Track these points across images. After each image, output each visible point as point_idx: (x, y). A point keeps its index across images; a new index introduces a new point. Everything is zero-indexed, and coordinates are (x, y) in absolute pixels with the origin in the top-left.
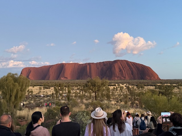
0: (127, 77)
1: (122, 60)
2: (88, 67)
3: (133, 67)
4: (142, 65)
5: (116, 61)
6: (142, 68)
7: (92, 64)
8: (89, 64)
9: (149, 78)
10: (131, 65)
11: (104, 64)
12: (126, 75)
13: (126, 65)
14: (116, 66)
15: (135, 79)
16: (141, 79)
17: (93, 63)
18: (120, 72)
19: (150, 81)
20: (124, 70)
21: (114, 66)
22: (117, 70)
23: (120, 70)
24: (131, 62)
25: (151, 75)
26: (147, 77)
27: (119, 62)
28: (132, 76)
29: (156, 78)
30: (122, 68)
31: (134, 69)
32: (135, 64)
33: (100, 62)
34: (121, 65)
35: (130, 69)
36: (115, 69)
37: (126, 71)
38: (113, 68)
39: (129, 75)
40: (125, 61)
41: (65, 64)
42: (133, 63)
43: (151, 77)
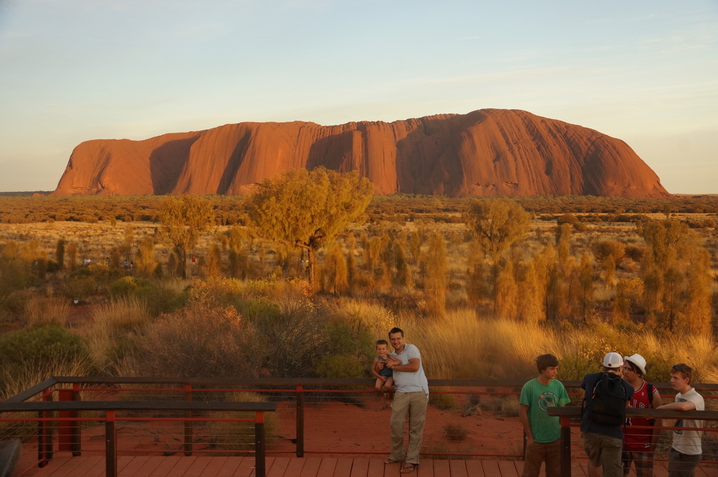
1: (505, 112)
2: (357, 138)
3: (550, 140)
4: (593, 132)
5: (478, 117)
6: (589, 145)
7: (375, 128)
8: (363, 127)
10: (544, 133)
11: (427, 126)
12: (523, 174)
13: (523, 129)
14: (480, 137)
17: (378, 124)
18: (497, 163)
20: (512, 153)
21: (470, 136)
23: (498, 156)
24: (543, 120)
25: (629, 177)
27: (491, 120)
28: (546, 178)
29: (650, 186)
30: (504, 147)
31: (556, 152)
33: (409, 121)
34: (502, 130)
35: (539, 148)
36: (474, 147)
37: (521, 158)
38: (466, 146)
39: (534, 174)
40: (519, 115)
41: (259, 125)
42: (555, 125)
43: (629, 185)
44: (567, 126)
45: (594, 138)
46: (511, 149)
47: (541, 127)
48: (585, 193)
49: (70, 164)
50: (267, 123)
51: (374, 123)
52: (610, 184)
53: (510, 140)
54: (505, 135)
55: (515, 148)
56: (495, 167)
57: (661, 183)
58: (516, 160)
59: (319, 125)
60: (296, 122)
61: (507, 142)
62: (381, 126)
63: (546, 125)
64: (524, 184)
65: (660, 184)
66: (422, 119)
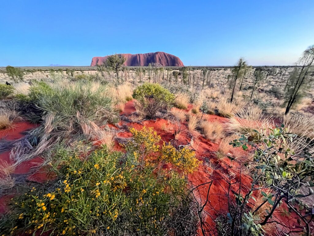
0: (164, 64)
2: (138, 57)
3: (168, 57)
4: (174, 56)
5: (157, 53)
6: (173, 58)
8: (139, 55)
9: (177, 65)
10: (167, 56)
11: (149, 55)
12: (164, 63)
13: (164, 55)
14: (157, 56)
15: (168, 66)
16: (172, 66)
19: (178, 67)
22: (158, 59)
23: (160, 60)
24: (167, 54)
25: (179, 63)
26: (176, 64)
27: (159, 54)
28: (167, 63)
29: (182, 64)
30: (161, 58)
31: (168, 59)
32: (169, 56)
35: (166, 58)
38: (155, 58)
40: (163, 53)
42: (169, 55)
49: (92, 61)
54: (161, 56)
58: (162, 60)
62: (142, 55)
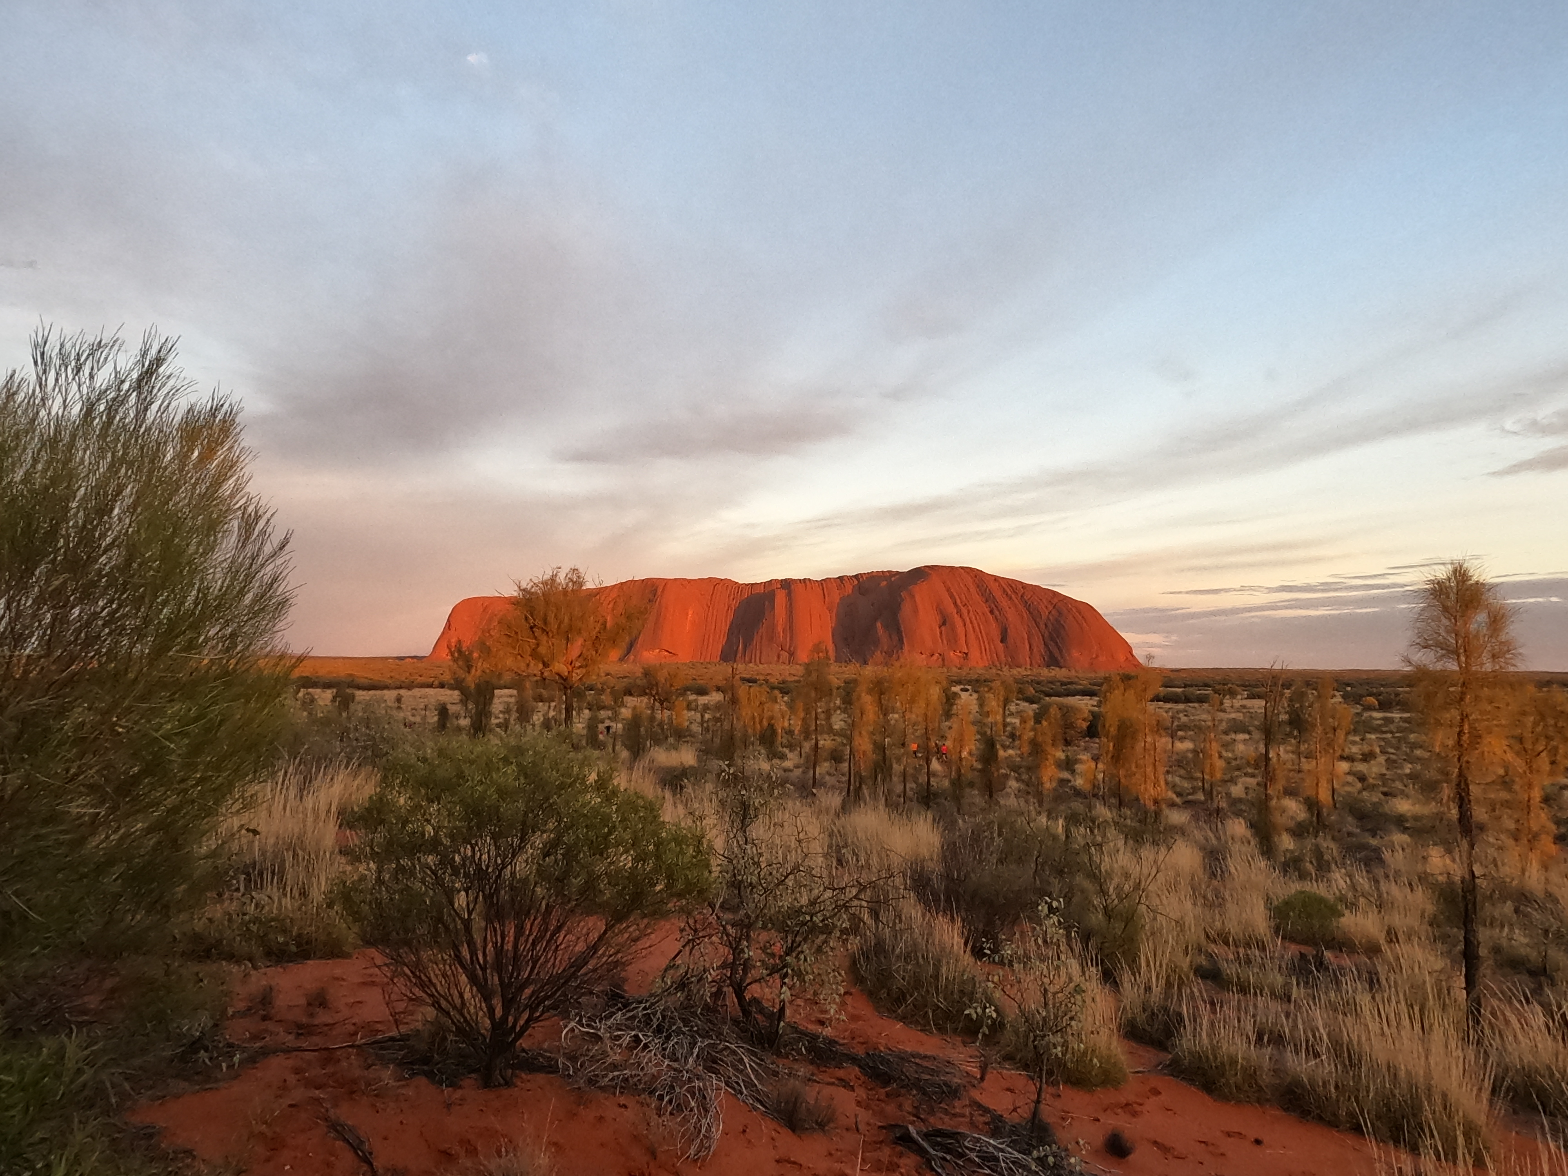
0: (976, 652)
1: (952, 568)
2: (781, 598)
3: (1004, 603)
4: (1055, 594)
5: (920, 574)
6: (1051, 608)
7: (801, 586)
8: (787, 584)
10: (998, 594)
11: (861, 585)
12: (972, 636)
13: (973, 589)
17: (804, 581)
18: (943, 628)
20: (961, 617)
21: (913, 597)
22: (927, 618)
23: (944, 620)
24: (996, 579)
27: (936, 578)
28: (1001, 646)
29: (1121, 658)
30: (951, 610)
31: (1012, 616)
32: (1016, 590)
33: (841, 578)
34: (948, 590)
35: (992, 612)
36: (916, 611)
37: (971, 622)
38: (906, 609)
39: (986, 643)
40: (968, 573)
41: (666, 582)
42: (1011, 585)
43: (1097, 656)
44: (1024, 586)
45: (1055, 601)
46: (959, 612)
47: (994, 586)
48: (1048, 666)
49: (449, 625)
50: (676, 580)
51: (800, 580)
52: (1075, 654)
53: (958, 601)
54: (952, 596)
55: (964, 611)
56: (941, 633)
57: (1134, 653)
58: (965, 625)
59: (736, 583)
60: (710, 579)
61: (955, 604)
62: (808, 582)
63: (1000, 585)
64: (975, 654)
65: (1133, 656)
66: (856, 576)
